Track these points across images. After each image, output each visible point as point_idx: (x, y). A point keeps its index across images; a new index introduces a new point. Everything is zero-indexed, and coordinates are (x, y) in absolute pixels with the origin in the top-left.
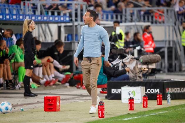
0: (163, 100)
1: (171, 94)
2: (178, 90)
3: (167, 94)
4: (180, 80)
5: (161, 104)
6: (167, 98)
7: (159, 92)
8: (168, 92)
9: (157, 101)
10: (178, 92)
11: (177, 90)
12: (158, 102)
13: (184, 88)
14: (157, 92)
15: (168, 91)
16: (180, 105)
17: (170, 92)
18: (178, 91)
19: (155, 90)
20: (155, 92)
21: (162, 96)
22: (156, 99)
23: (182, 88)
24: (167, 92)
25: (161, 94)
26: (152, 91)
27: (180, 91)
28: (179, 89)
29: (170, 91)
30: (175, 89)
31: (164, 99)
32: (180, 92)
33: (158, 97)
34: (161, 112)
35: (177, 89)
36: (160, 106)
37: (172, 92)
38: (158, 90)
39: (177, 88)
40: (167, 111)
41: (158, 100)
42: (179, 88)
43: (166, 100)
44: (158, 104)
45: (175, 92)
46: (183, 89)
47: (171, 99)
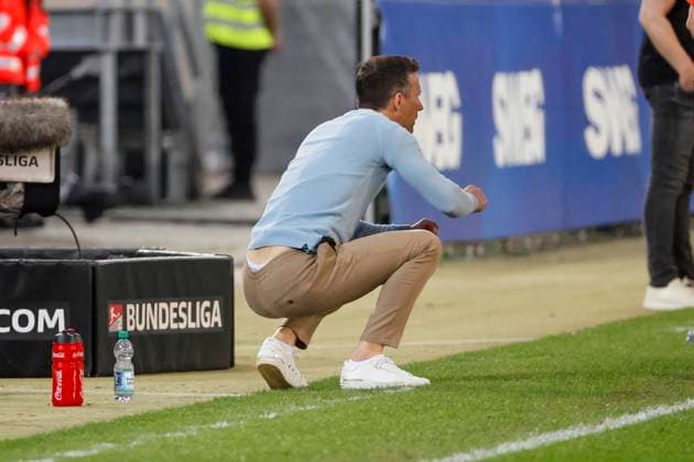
0: (86, 376)
1: (135, 337)
2: (182, 315)
3: (116, 337)
5: (78, 402)
6: (114, 360)
7: (62, 327)
8: (116, 325)
9: (48, 382)
10: (182, 326)
11: (174, 315)
12: (59, 390)
13: (216, 304)
14: (51, 325)
15: (120, 320)
16: (190, 408)
17: (130, 328)
18: (178, 320)
19: (43, 313)
20: (41, 329)
21: (81, 354)
22: (44, 372)
23: (207, 304)
24: (111, 329)
25: (79, 339)
26: (23, 321)
27: (194, 320)
28: (185, 310)
29: (129, 317)
30: (163, 305)
31: (93, 373)
32: (192, 325)
33: (58, 360)
34: (74, 448)
35: (176, 310)
36: (70, 416)
37: (141, 328)
38: (60, 313)
39: (174, 305)
40: (110, 445)
41: (59, 374)
42: (183, 304)
43: (111, 374)
44: (56, 403)
45: (163, 326)
46: (209, 309)
47: (137, 373)
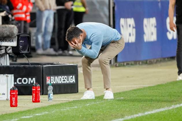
0: (41, 95)
1: (54, 86)
2: (65, 79)
3: (48, 85)
4: (68, 64)
5: (39, 102)
6: (48, 91)
7: (35, 83)
9: (31, 96)
10: (65, 82)
11: (63, 79)
12: (34, 98)
13: (74, 76)
14: (32, 82)
15: (49, 80)
16: (67, 103)
17: (52, 83)
18: (64, 81)
19: (30, 79)
20: (29, 83)
21: (40, 89)
22: (30, 94)
23: (71, 76)
24: (47, 83)
25: (39, 86)
26: (25, 81)
27: (68, 81)
28: (66, 78)
29: (52, 80)
30: (60, 77)
31: (43, 94)
32: (67, 82)
33: (34, 91)
34: (38, 113)
35: (63, 78)
37: (55, 83)
38: (34, 79)
39: (63, 77)
40: (47, 112)
41: (34, 94)
42: (65, 77)
43: (47, 94)
44: (33, 102)
45: (60, 82)
46: (72, 78)
47: (54, 94)
